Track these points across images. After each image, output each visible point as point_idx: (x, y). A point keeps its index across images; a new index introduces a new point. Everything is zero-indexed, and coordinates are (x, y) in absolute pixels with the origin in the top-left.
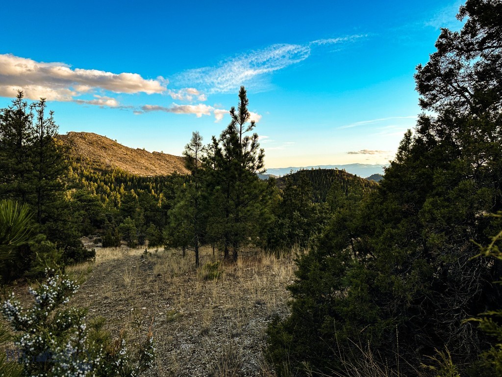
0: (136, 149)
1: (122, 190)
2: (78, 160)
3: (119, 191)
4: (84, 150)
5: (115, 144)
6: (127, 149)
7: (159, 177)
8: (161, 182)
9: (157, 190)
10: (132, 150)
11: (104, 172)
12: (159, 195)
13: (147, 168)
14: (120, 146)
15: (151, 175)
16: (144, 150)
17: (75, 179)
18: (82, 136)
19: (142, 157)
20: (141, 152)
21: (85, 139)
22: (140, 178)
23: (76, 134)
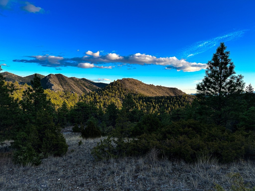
0: (149, 84)
1: (141, 102)
2: (125, 90)
3: (139, 102)
4: (128, 85)
5: (141, 83)
6: (146, 84)
7: (157, 97)
8: (158, 99)
9: (156, 102)
10: (148, 85)
11: (135, 95)
12: (156, 105)
13: (153, 93)
14: (143, 84)
15: (154, 96)
16: (153, 85)
17: (123, 97)
18: (128, 80)
19: (151, 88)
20: (151, 86)
21: (129, 81)
22: (149, 97)
23: (125, 79)
